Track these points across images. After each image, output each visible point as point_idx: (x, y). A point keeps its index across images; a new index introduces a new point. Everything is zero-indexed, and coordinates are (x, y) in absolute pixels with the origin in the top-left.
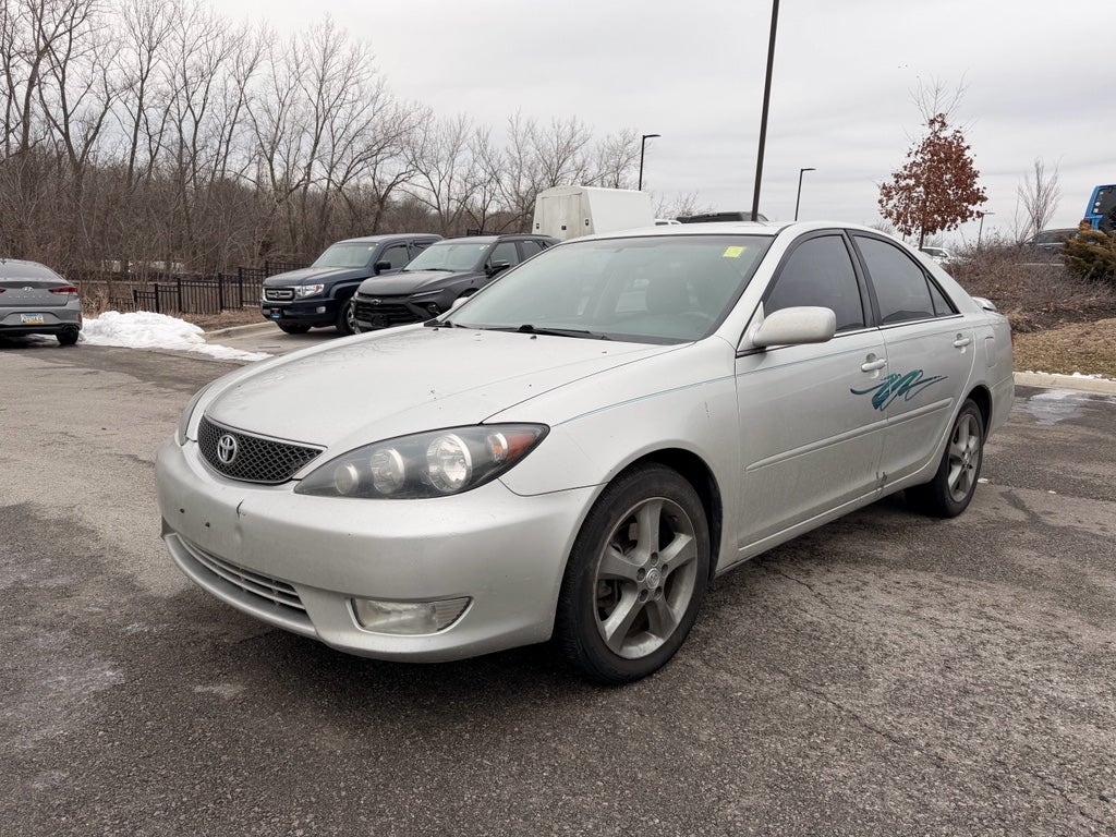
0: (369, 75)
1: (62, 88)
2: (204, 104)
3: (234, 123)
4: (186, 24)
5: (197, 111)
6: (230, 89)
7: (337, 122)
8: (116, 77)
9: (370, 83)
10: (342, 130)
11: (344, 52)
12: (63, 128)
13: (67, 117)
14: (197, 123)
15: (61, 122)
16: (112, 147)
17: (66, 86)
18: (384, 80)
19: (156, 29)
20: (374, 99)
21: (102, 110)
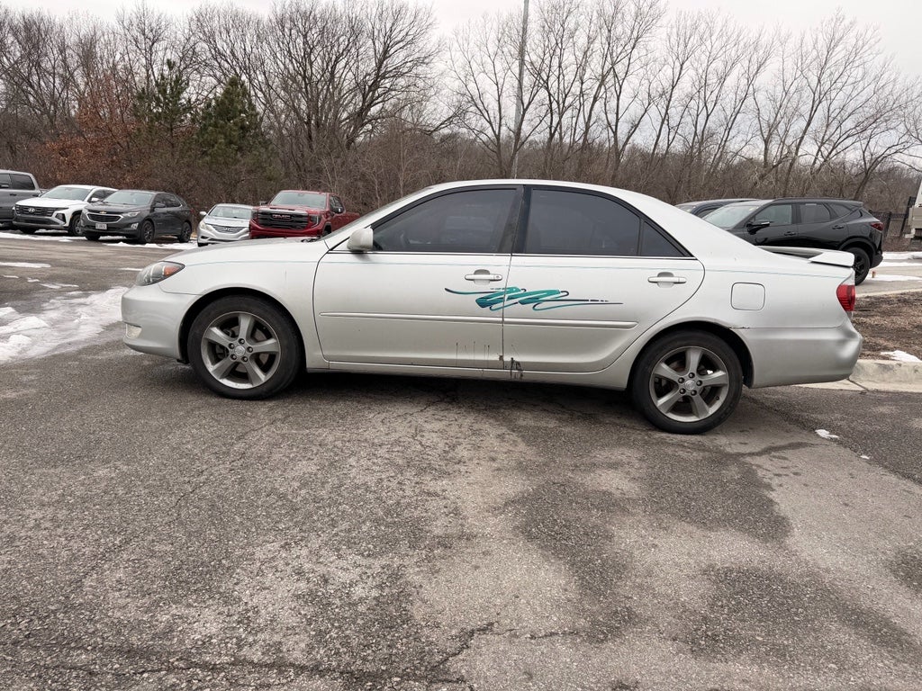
0: (871, 57)
1: (618, 100)
2: (716, 100)
3: (738, 112)
4: (714, 38)
5: (710, 107)
6: (742, 87)
7: (835, 104)
8: (656, 87)
9: (875, 65)
10: (837, 111)
11: (850, 40)
12: (614, 127)
13: (617, 120)
14: (708, 116)
15: (613, 123)
16: (643, 139)
17: (621, 97)
18: (892, 58)
19: (689, 46)
20: (877, 78)
21: (643, 112)
